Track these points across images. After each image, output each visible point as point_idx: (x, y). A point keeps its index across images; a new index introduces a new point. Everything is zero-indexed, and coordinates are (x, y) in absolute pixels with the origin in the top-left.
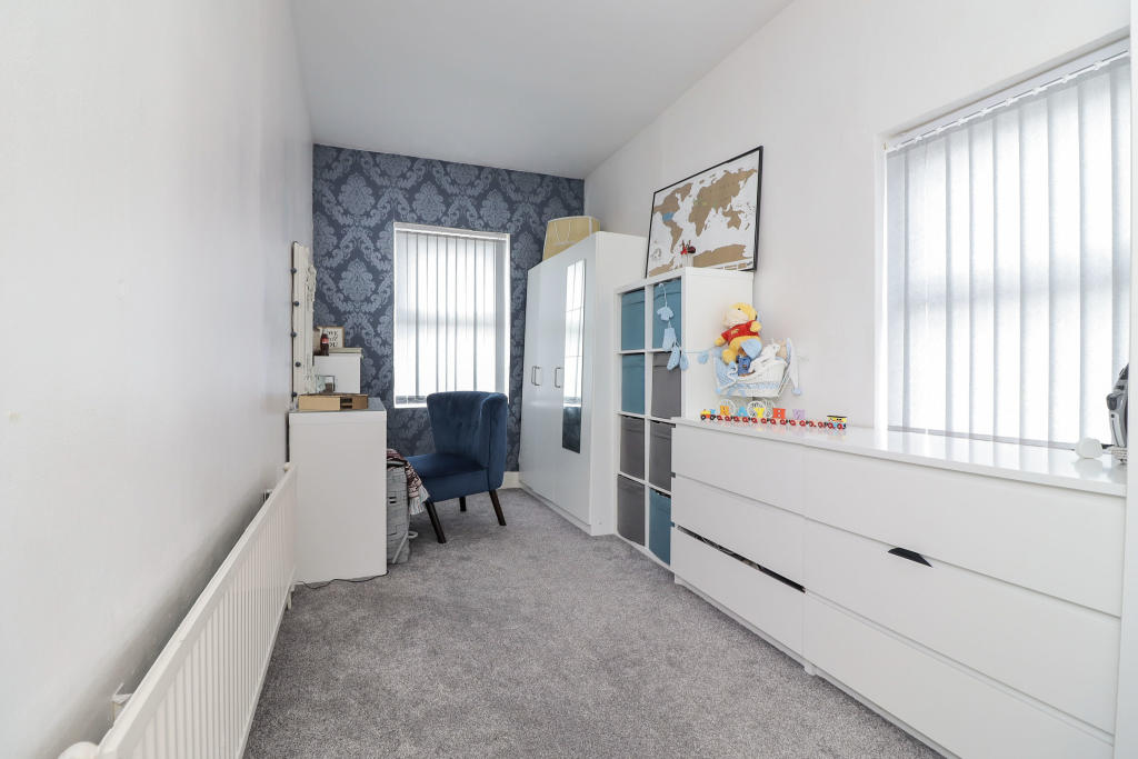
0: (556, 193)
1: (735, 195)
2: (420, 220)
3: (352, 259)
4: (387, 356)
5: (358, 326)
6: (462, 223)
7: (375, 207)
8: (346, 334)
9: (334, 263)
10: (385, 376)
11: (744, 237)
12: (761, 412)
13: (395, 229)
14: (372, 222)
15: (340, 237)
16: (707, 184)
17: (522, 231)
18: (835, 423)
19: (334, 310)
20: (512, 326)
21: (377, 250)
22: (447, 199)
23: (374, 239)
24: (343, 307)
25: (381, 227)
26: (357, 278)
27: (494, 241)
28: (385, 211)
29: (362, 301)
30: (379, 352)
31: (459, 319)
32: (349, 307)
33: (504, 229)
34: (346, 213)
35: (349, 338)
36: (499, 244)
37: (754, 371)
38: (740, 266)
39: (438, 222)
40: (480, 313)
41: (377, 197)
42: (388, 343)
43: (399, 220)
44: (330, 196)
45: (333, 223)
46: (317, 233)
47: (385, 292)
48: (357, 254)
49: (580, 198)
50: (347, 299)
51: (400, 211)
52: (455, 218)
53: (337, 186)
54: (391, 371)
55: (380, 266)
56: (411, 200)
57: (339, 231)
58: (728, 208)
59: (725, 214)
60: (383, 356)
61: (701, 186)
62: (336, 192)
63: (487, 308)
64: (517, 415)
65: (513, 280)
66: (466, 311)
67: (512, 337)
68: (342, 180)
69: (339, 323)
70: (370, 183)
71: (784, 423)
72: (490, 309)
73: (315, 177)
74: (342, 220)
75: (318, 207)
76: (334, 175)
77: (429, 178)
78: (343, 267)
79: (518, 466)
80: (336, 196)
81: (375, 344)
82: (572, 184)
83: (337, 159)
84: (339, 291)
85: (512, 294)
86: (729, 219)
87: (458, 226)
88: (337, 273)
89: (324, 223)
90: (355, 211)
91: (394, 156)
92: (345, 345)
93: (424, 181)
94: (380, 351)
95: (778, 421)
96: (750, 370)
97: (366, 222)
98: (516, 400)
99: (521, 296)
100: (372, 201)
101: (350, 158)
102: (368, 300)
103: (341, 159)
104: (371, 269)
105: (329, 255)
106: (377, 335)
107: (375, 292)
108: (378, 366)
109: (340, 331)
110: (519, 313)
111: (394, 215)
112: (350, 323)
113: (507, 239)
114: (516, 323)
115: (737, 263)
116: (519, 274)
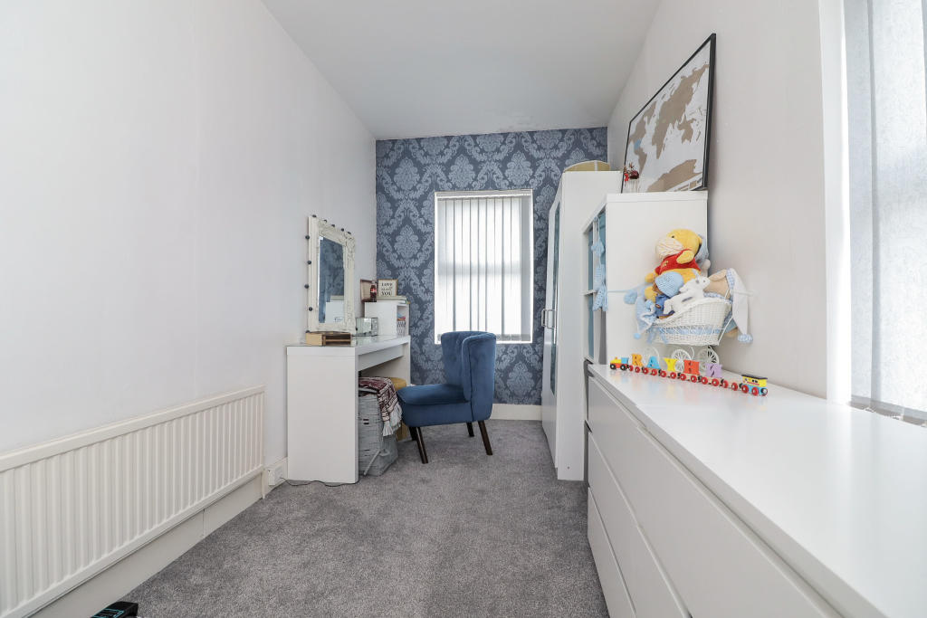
0: (577, 144)
1: (688, 101)
2: (454, 188)
3: (403, 225)
4: (429, 302)
5: (407, 278)
6: (490, 185)
7: (419, 182)
8: (399, 284)
9: (390, 230)
10: (428, 318)
11: (696, 150)
12: (674, 364)
13: (436, 198)
14: (417, 195)
15: (394, 208)
16: (666, 99)
17: (544, 185)
18: (751, 386)
19: (390, 267)
20: (535, 272)
21: (421, 216)
22: (477, 166)
23: (419, 207)
24: (396, 264)
25: (424, 197)
26: (407, 240)
27: (519, 197)
28: (427, 184)
29: (411, 258)
30: (424, 299)
31: (489, 268)
32: (401, 264)
33: (527, 185)
34: (399, 190)
35: (401, 287)
36: (524, 200)
37: (672, 312)
38: (692, 184)
39: (470, 187)
40: (507, 261)
41: (421, 174)
42: (430, 291)
43: (438, 190)
44: (388, 179)
45: (390, 199)
46: (379, 208)
47: (427, 250)
48: (407, 221)
49: (603, 145)
50: (400, 257)
51: (439, 182)
52: (484, 182)
53: (392, 170)
54: (432, 313)
55: (424, 229)
56: (447, 172)
57: (394, 204)
58: (683, 118)
59: (680, 127)
60: (426, 302)
61: (663, 101)
62: (392, 175)
63: (514, 256)
64: (540, 354)
65: (536, 231)
66: (494, 260)
67: (535, 282)
68: (396, 165)
69: (394, 277)
70: (417, 164)
71: (694, 380)
72: (517, 258)
73: (377, 165)
74: (397, 196)
75: (380, 189)
76: (390, 162)
77: (462, 151)
78: (397, 233)
79: (540, 399)
80: (392, 178)
81: (420, 292)
82: (594, 134)
83: (392, 149)
84: (394, 251)
85: (535, 244)
86: (683, 131)
87: (486, 188)
88: (393, 237)
89: (384, 199)
90: (406, 188)
91: (434, 138)
92: (398, 294)
93: (458, 154)
94: (424, 297)
95: (688, 376)
96: (666, 312)
97: (413, 195)
98: (539, 340)
99: (544, 244)
100: (418, 177)
101: (402, 147)
102: (415, 257)
103: (395, 148)
104: (418, 232)
105: (388, 224)
106: (422, 285)
107: (420, 250)
108: (422, 310)
109: (394, 283)
110: (541, 260)
111: (435, 187)
112: (402, 276)
113: (530, 193)
114: (538, 270)
115: (688, 182)
116: (541, 225)
